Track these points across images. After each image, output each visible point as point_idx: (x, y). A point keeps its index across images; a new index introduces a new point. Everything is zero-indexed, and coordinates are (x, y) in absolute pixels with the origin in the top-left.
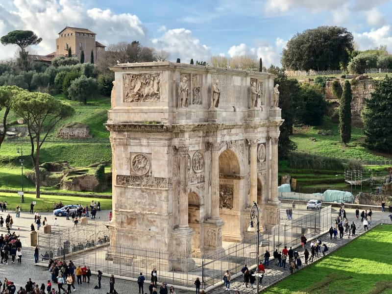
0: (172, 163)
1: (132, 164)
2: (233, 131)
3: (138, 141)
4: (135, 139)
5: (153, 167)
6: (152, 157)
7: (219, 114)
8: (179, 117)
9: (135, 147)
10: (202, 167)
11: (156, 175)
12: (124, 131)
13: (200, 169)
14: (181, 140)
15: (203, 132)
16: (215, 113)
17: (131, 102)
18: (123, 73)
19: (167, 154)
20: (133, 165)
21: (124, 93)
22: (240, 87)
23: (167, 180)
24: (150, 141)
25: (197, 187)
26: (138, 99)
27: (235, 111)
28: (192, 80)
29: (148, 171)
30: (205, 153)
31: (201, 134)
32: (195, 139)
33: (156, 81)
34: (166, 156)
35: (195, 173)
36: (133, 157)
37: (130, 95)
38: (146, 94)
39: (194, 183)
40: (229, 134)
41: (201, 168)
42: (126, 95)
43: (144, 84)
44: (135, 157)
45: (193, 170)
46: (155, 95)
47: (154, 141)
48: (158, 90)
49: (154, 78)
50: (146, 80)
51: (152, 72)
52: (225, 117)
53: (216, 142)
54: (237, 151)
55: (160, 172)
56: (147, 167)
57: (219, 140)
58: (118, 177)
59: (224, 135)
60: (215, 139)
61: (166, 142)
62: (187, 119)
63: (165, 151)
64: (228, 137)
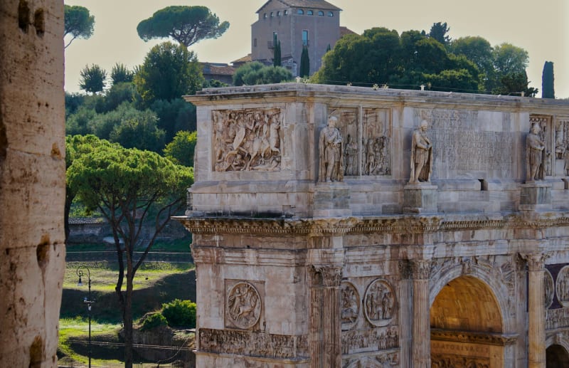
0: (308, 303)
1: (228, 306)
2: (480, 235)
3: (238, 255)
4: (233, 249)
5: (268, 311)
6: (266, 290)
7: (427, 196)
8: (320, 202)
9: (233, 269)
10: (392, 314)
11: (273, 329)
12: (213, 234)
13: (384, 319)
14: (325, 253)
15: (394, 237)
16: (417, 193)
17: (227, 170)
18: (212, 108)
19: (294, 282)
20: (231, 307)
21: (214, 152)
22: (501, 134)
23: (295, 339)
24: (262, 256)
25: (377, 359)
26: (241, 165)
27: (483, 188)
28: (361, 120)
29: (259, 321)
30: (400, 283)
31: (388, 240)
32: (370, 251)
33: (274, 126)
34: (292, 287)
35: (372, 327)
36: (230, 288)
37: (225, 155)
38: (255, 154)
39: (369, 349)
40: (467, 242)
41: (388, 315)
42: (218, 155)
43: (252, 131)
44: (234, 290)
45: (367, 320)
46: (273, 156)
47: (269, 256)
48: (278, 146)
49: (270, 118)
50: (255, 123)
51: (265, 105)
52: (455, 204)
53: (421, 259)
54: (493, 281)
55: (280, 323)
56: (257, 311)
57: (427, 253)
58: (202, 334)
59: (454, 244)
60: (419, 251)
61: (292, 257)
62: (336, 206)
63: (288, 277)
64: (466, 248)
